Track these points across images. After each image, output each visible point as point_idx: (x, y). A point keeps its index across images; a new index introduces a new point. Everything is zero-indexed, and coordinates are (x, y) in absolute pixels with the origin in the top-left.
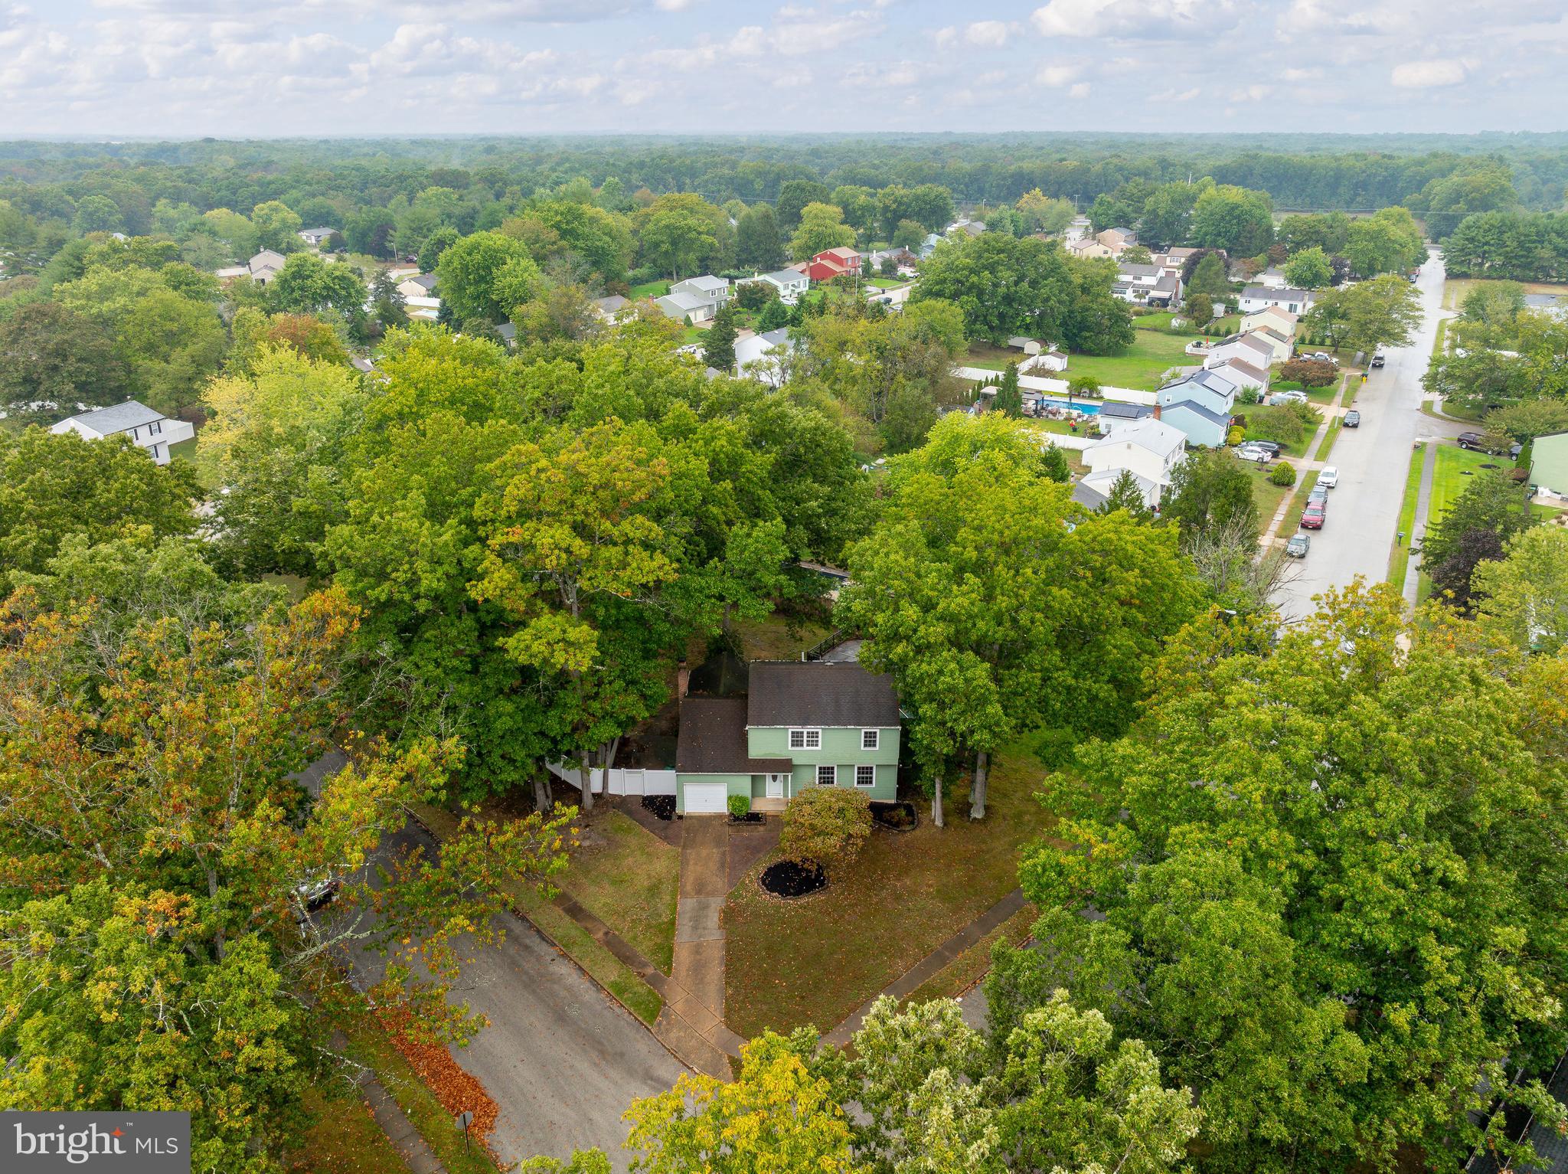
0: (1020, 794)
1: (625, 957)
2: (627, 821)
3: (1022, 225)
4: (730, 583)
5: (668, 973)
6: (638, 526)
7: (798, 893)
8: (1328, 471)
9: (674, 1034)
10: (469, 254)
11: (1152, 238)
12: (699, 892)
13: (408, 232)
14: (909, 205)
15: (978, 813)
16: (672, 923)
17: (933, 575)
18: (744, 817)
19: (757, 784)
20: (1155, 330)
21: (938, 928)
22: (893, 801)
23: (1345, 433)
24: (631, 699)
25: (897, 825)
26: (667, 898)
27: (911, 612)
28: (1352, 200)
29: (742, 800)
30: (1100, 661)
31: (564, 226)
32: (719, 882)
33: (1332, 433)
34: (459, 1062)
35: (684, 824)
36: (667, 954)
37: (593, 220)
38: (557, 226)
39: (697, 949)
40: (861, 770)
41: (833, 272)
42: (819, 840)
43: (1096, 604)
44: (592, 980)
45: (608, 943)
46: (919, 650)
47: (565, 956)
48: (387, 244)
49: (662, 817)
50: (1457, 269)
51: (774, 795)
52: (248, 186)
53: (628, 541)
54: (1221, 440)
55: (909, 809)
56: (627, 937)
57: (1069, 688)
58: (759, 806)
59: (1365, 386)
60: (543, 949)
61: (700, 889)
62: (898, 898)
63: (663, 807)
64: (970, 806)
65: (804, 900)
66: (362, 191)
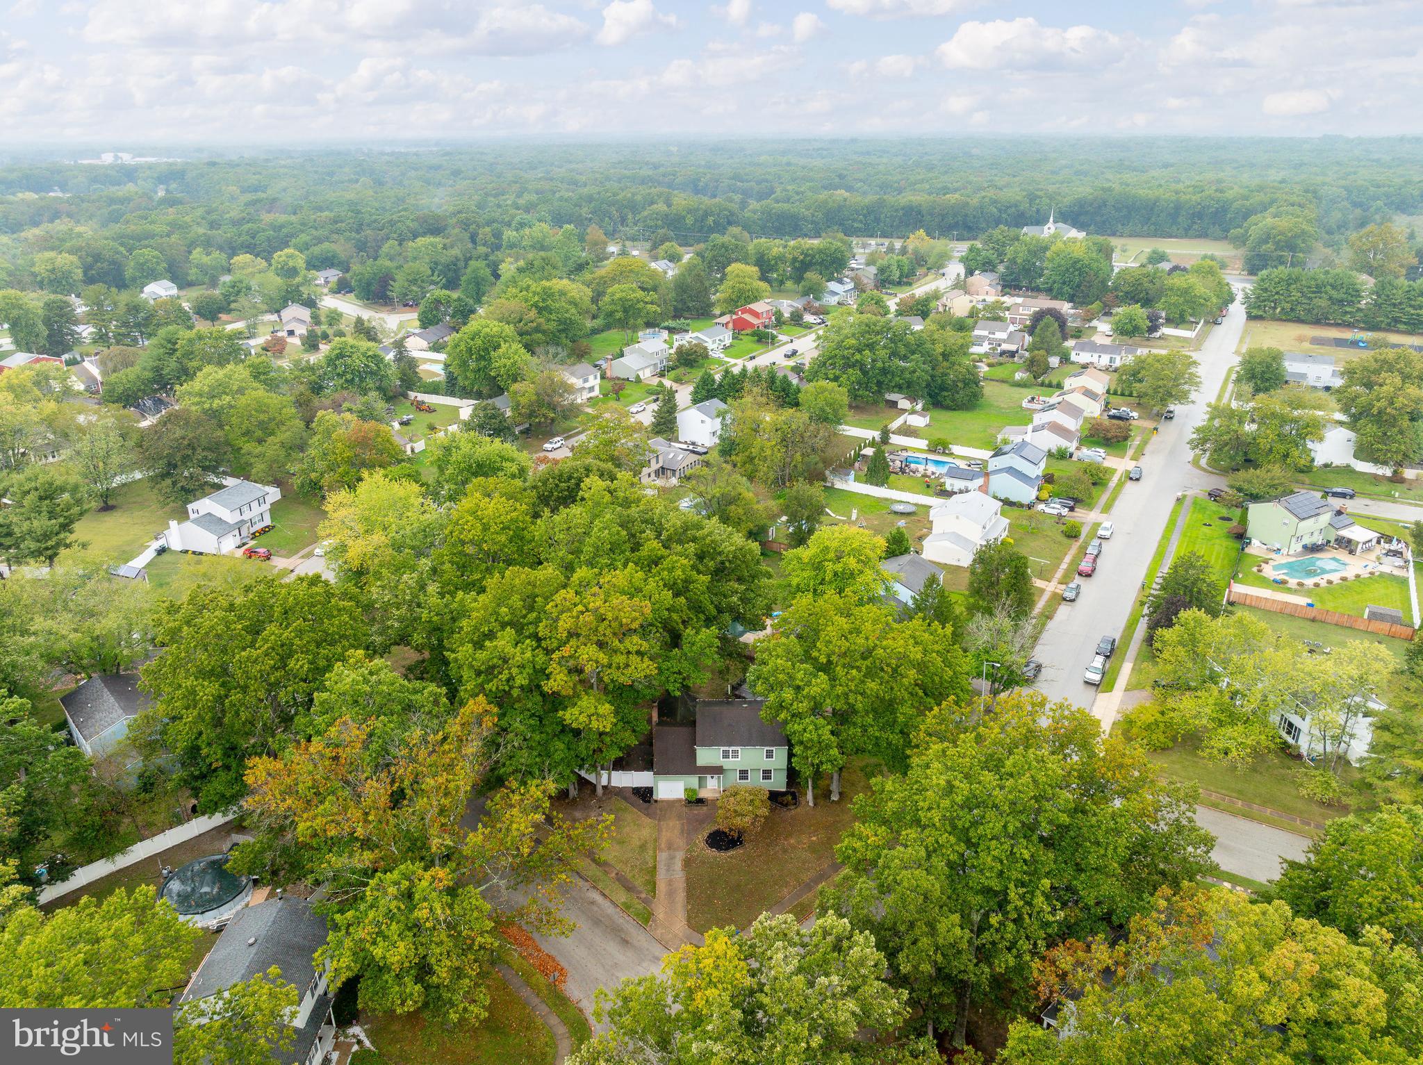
0: (862, 784)
1: (629, 888)
2: (624, 804)
3: (906, 269)
4: (685, 664)
5: (654, 897)
6: (635, 642)
7: (727, 849)
8: (1107, 524)
9: (659, 931)
10: (473, 339)
11: (1013, 280)
12: (669, 848)
13: (406, 284)
14: (813, 257)
15: (835, 797)
16: (655, 867)
17: (801, 672)
18: (695, 801)
19: (702, 783)
20: (1003, 381)
21: (808, 870)
22: (784, 790)
23: (1129, 484)
24: (627, 734)
25: (786, 805)
26: (651, 852)
27: (788, 694)
28: (1190, 228)
29: (693, 791)
30: (895, 721)
31: (541, 304)
32: (681, 842)
33: (1121, 484)
34: (543, 947)
35: (658, 805)
36: (652, 885)
37: (562, 293)
38: (535, 305)
39: (670, 883)
40: (764, 772)
41: (752, 325)
42: (739, 819)
43: (892, 688)
44: (612, 901)
45: (618, 880)
46: (793, 716)
47: (594, 887)
48: (389, 293)
49: (645, 801)
50: (1255, 312)
51: (712, 787)
52: (264, 230)
53: (629, 653)
54: (1034, 497)
55: (793, 794)
56: (629, 876)
57: (877, 738)
58: (703, 794)
59: (1155, 438)
60: (581, 883)
61: (670, 846)
62: (785, 851)
63: (645, 795)
64: (830, 792)
65: (731, 853)
66: (358, 232)
